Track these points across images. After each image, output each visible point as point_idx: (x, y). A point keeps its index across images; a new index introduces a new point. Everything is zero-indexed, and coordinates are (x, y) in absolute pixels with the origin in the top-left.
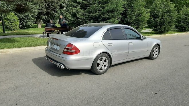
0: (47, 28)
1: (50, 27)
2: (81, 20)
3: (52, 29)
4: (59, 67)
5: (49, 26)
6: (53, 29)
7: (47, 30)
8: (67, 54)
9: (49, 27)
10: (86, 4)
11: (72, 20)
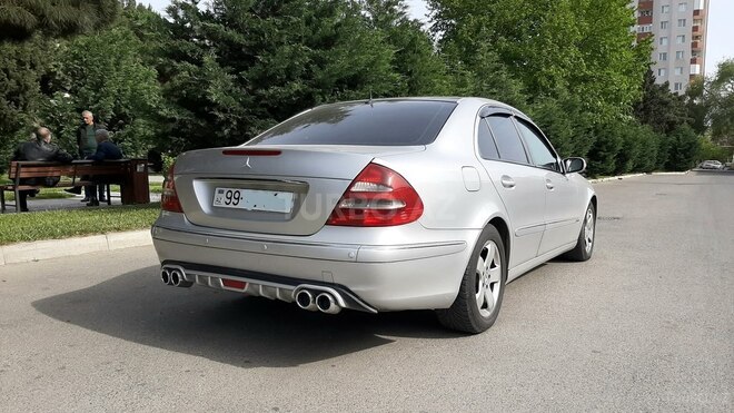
0: (23, 166)
1: (40, 160)
2: (221, 116)
3: (51, 169)
4: (313, 305)
5: (33, 156)
6: (52, 172)
7: (23, 175)
8: (360, 224)
9: (33, 160)
10: (240, 46)
11: (173, 120)
